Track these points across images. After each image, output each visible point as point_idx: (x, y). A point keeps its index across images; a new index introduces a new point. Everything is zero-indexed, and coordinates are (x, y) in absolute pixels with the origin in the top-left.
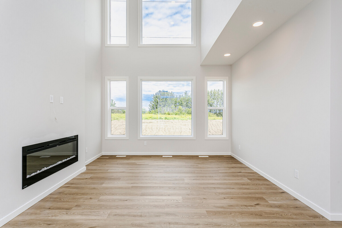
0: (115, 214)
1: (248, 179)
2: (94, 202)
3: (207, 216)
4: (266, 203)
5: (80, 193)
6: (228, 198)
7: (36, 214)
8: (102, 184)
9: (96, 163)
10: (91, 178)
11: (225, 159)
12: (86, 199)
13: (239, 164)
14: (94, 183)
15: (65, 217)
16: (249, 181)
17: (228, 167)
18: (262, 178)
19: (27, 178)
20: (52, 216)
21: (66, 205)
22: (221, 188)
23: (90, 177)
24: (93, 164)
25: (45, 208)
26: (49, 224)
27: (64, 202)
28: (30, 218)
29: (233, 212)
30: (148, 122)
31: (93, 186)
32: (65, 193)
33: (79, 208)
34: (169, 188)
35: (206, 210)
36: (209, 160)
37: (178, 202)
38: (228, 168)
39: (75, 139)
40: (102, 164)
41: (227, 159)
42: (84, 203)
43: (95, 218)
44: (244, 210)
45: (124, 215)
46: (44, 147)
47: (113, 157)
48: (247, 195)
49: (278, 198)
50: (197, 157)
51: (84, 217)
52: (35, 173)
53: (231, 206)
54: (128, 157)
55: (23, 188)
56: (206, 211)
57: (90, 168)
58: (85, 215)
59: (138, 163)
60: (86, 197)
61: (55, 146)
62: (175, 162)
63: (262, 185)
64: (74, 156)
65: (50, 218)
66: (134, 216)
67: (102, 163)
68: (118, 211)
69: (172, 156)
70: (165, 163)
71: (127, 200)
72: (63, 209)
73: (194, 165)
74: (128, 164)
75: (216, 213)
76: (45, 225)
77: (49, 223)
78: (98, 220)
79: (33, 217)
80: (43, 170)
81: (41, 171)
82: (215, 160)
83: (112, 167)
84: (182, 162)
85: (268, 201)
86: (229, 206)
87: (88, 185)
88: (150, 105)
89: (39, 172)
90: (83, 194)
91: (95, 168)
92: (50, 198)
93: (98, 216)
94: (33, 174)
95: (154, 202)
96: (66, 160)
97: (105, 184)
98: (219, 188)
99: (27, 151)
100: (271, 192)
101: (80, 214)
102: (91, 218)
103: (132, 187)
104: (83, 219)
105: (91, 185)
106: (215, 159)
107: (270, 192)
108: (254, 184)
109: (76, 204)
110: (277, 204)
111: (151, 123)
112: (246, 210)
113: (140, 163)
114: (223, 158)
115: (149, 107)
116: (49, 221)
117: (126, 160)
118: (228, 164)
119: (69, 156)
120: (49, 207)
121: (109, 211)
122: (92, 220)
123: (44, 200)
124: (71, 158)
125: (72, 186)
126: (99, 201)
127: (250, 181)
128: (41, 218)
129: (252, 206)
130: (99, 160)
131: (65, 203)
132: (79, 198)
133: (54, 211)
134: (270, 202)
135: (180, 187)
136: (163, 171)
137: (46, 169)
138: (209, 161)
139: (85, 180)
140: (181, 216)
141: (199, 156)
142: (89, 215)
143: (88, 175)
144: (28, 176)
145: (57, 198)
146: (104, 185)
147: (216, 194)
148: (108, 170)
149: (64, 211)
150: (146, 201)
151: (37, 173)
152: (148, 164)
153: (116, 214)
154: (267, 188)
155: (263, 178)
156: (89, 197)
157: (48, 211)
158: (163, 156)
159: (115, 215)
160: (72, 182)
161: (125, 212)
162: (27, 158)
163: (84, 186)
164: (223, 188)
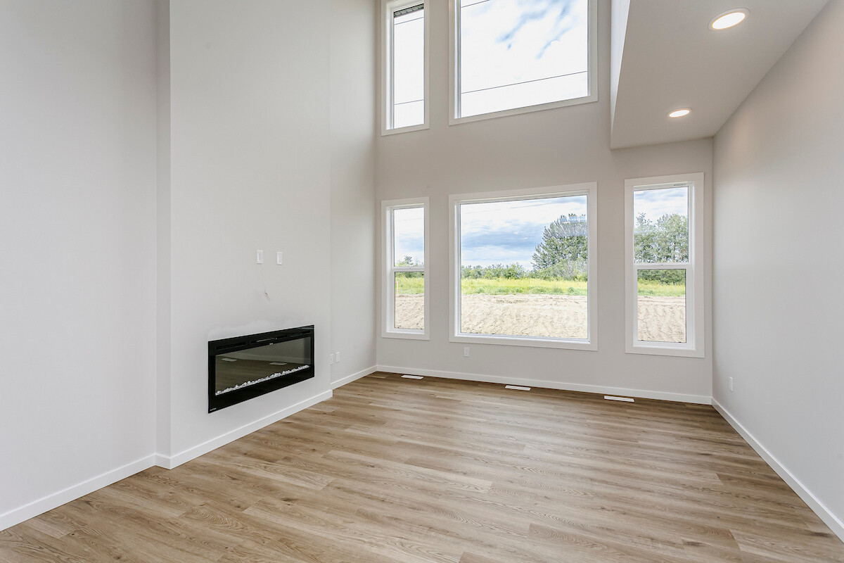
0: (338, 486)
1: (720, 476)
2: (317, 458)
3: (526, 537)
4: (728, 549)
5: (301, 438)
6: (613, 510)
7: (224, 458)
8: (346, 427)
9: (356, 386)
10: (333, 414)
11: (683, 413)
12: (307, 450)
13: (719, 433)
14: (332, 424)
15: (261, 473)
16: (719, 482)
17: (674, 436)
18: (775, 482)
19: (216, 394)
20: (244, 467)
21: (269, 453)
22: (612, 484)
23: (331, 411)
24: (352, 387)
25: (239, 452)
26: (234, 479)
27: (270, 447)
28: (213, 463)
29: (603, 544)
30: (512, 301)
31: (329, 429)
32: (279, 433)
33: (288, 463)
34: (476, 459)
35: (534, 522)
36: (628, 411)
37: (476, 491)
38: (674, 439)
39: (307, 333)
40: (366, 389)
41: (688, 414)
42: (300, 456)
43: (304, 485)
44: (640, 547)
45: (353, 492)
46: (245, 343)
47: (395, 378)
48: (680, 517)
49: (783, 545)
50: (597, 398)
51: (287, 480)
52: (231, 389)
53: (607, 529)
54: (428, 381)
55: (209, 412)
56: (531, 526)
57: (342, 394)
58: (291, 476)
59: (441, 395)
60: (307, 445)
61: (267, 343)
62: (529, 403)
63: (757, 500)
64: (306, 367)
65: (239, 469)
66: (371, 498)
67: (368, 387)
68: (347, 483)
69: (529, 389)
70: (502, 402)
71: (373, 467)
72: (263, 459)
73: (573, 418)
74: (417, 395)
75: (552, 535)
76: (228, 478)
77: (234, 476)
78: (307, 489)
79: (218, 463)
80: (245, 385)
81: (241, 387)
82: (647, 413)
83: (382, 397)
84: (546, 405)
85: (740, 545)
86: (603, 528)
87: (321, 427)
88: (535, 255)
89: (237, 387)
90: (305, 440)
91: (350, 396)
92: (254, 438)
93: (310, 482)
94: (227, 390)
95: (425, 481)
96: (288, 372)
97: (351, 428)
98: (607, 482)
99: (217, 349)
100: (774, 525)
101: (283, 474)
102: (296, 484)
103: (399, 443)
104: (283, 482)
105: (326, 427)
106: (648, 410)
107: (768, 524)
108: (730, 493)
109: (286, 455)
110: (766, 559)
111: (519, 303)
112: (645, 548)
113: (445, 395)
114: (683, 409)
115: (534, 262)
116: (237, 473)
117: (418, 387)
118: (683, 428)
119: (296, 366)
120: (245, 452)
121: (332, 479)
122: (297, 486)
123: (244, 439)
124: (300, 369)
125: (296, 422)
126: (324, 457)
127: (722, 484)
128: (229, 466)
129: (673, 544)
130: (366, 381)
131: (270, 450)
132: (295, 446)
133: (249, 459)
134: (743, 548)
135: (501, 462)
136: (485, 420)
137: (249, 383)
138: (626, 412)
139: (320, 417)
140: (465, 521)
141: (606, 397)
142: (296, 477)
143: (331, 407)
144: (218, 393)
145: (263, 439)
146: (348, 430)
147: (585, 494)
148: (371, 403)
149: (263, 463)
150: (410, 476)
151: (234, 389)
152: (460, 401)
153: (342, 486)
154: (769, 511)
155: (780, 483)
156: (311, 446)
157: (241, 458)
158: (507, 387)
159: (339, 488)
160: (298, 416)
161: (359, 486)
162: (216, 361)
163: (313, 425)
164: (617, 485)
